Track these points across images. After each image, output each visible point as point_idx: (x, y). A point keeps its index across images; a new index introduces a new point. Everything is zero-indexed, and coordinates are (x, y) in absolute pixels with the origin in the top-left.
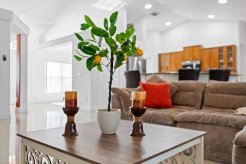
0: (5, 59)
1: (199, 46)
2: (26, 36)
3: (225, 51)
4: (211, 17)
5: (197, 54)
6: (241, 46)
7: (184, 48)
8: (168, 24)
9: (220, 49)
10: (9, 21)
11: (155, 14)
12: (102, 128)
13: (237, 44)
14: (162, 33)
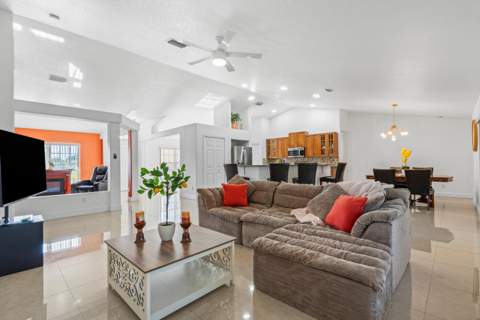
0: (115, 157)
1: (303, 133)
2: (136, 132)
3: (327, 138)
4: (313, 106)
5: (301, 140)
6: (342, 132)
7: (290, 134)
8: (274, 111)
9: (323, 137)
10: (118, 123)
11: (259, 104)
12: (161, 236)
13: (339, 131)
14: (271, 119)
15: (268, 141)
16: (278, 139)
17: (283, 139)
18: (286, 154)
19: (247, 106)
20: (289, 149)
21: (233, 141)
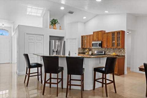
7: (94, 33)
9: (113, 34)
14: (85, 23)
15: (82, 37)
16: (87, 36)
17: (90, 35)
18: (91, 45)
19: (63, 15)
20: (93, 42)
21: (50, 36)
